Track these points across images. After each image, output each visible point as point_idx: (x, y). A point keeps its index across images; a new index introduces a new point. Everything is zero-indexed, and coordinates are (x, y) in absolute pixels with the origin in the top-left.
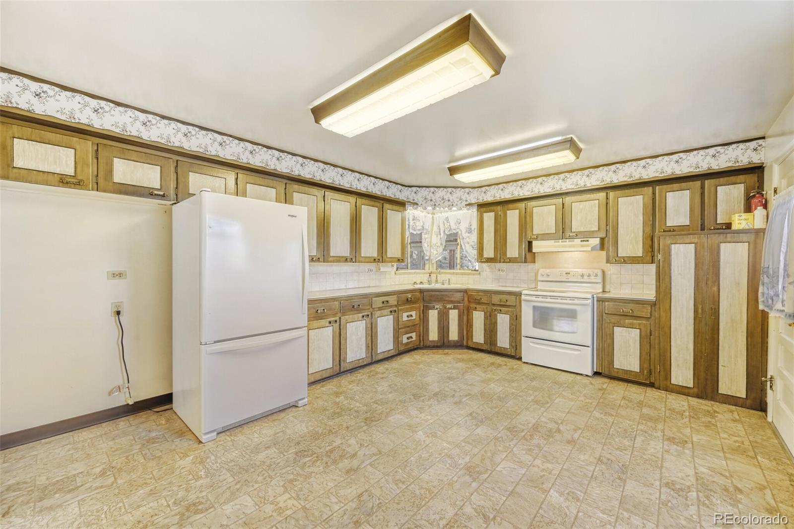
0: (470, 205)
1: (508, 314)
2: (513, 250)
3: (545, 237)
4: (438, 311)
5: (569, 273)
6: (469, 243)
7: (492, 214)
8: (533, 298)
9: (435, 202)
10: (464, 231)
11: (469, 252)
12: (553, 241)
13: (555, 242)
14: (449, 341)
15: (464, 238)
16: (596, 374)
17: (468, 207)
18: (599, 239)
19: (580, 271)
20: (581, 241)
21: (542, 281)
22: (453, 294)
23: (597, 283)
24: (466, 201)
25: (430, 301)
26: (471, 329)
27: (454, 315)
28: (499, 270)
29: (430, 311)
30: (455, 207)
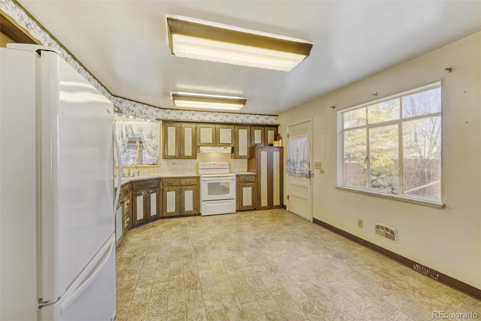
0: (158, 119)
1: (192, 190)
2: (188, 152)
3: (207, 145)
4: (143, 196)
5: (215, 164)
6: (150, 146)
7: (174, 128)
8: (208, 179)
9: (135, 113)
10: (145, 137)
11: (151, 152)
12: (211, 147)
13: (212, 148)
14: (150, 217)
15: (145, 142)
16: (238, 211)
17: (157, 121)
18: (231, 147)
19: (220, 163)
20: (224, 148)
21: (201, 169)
22: (153, 182)
23: (227, 168)
24: (156, 116)
25: (137, 190)
26: (165, 205)
27: (153, 196)
28: (173, 164)
29: (138, 197)
30: (149, 119)
